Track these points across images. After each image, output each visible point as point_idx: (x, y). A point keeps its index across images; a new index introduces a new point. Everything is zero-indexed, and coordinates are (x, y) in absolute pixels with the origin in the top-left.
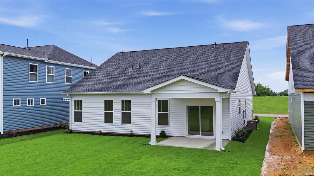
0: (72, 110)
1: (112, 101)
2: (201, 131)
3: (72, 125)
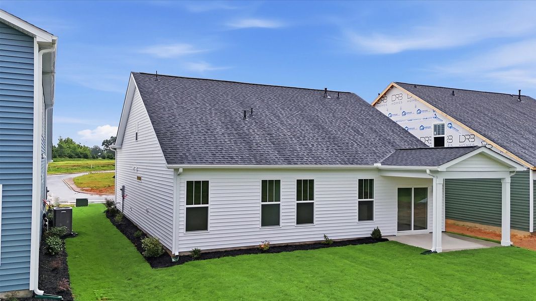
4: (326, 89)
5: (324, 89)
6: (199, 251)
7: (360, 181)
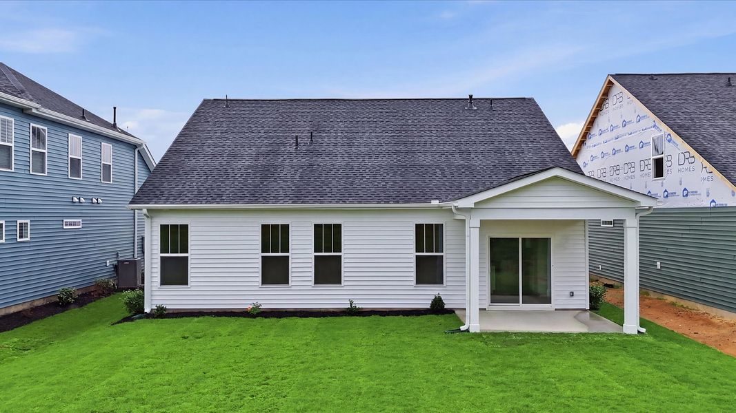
0: (154, 252)
1: (286, 228)
2: (523, 294)
3: (154, 293)
4: (471, 96)
5: (468, 97)
6: (165, 309)
7: (419, 227)
